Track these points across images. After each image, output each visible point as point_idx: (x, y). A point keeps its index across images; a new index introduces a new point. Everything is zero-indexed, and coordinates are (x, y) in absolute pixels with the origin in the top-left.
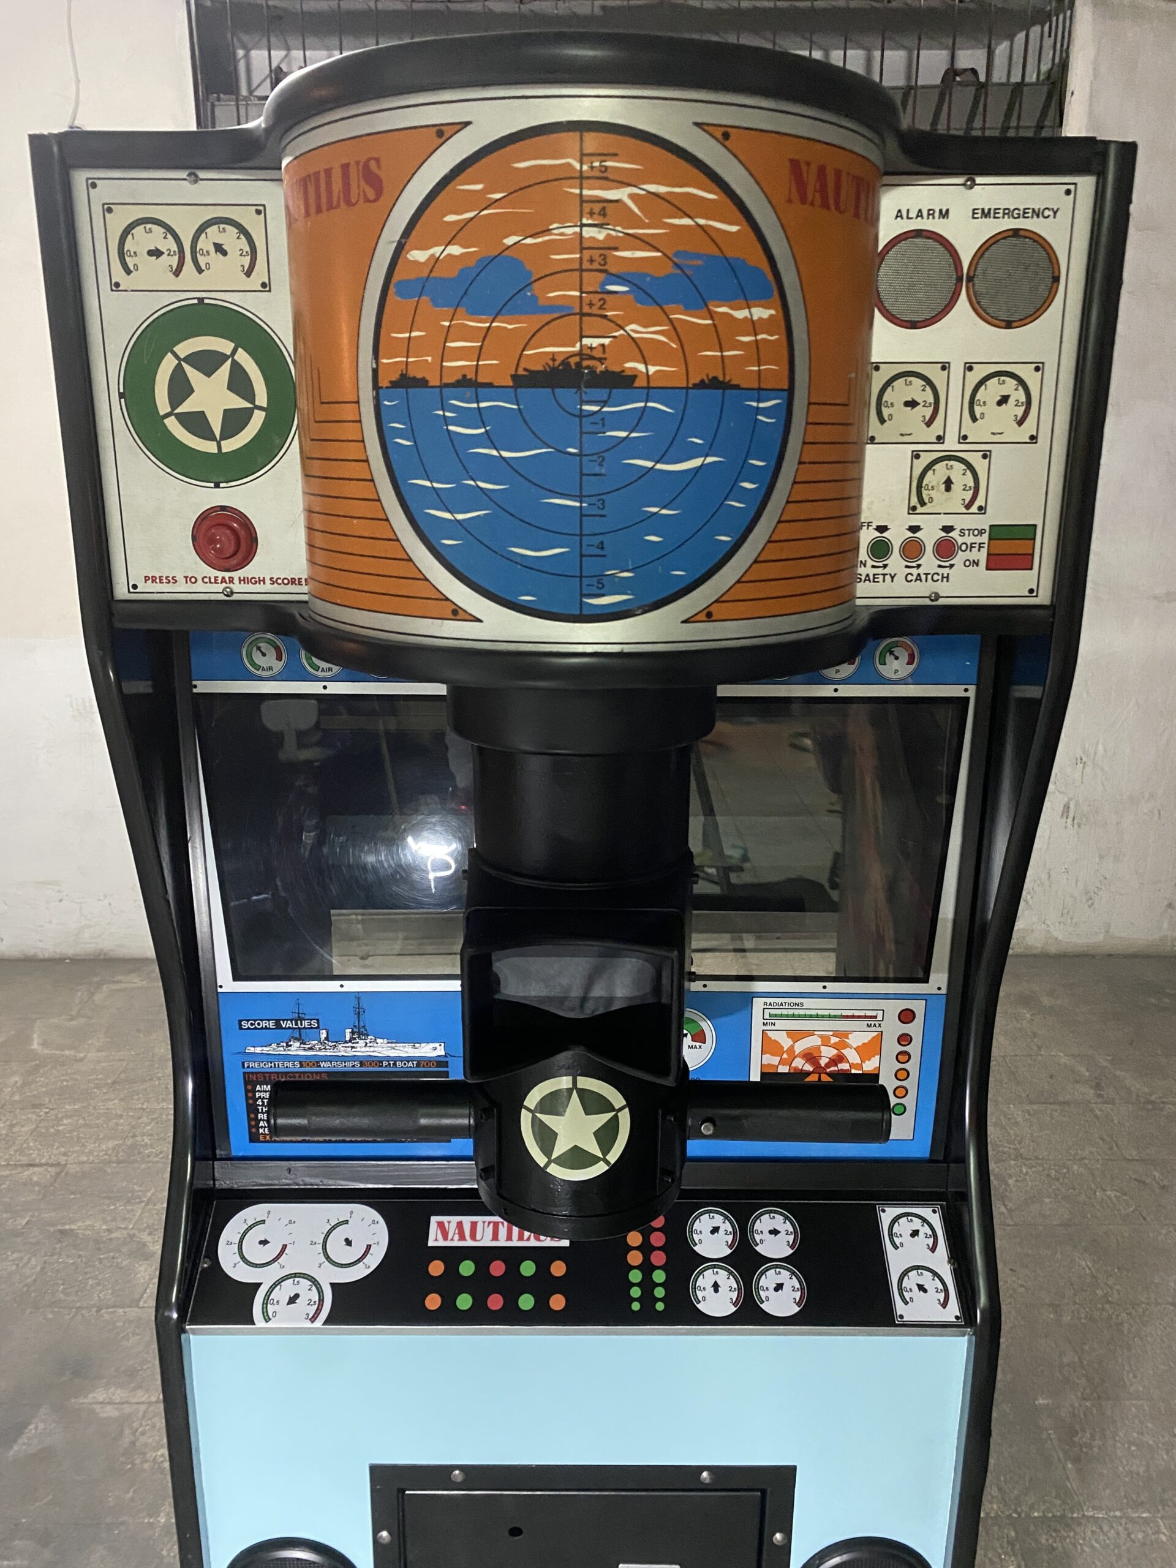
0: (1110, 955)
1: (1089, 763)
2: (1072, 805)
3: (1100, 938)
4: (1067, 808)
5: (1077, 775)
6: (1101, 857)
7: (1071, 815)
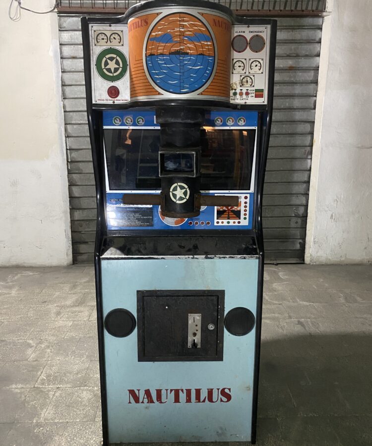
0: (347, 265)
1: (339, 201)
2: (334, 215)
3: (343, 259)
4: (332, 216)
5: (335, 205)
6: (343, 232)
7: (333, 218)
